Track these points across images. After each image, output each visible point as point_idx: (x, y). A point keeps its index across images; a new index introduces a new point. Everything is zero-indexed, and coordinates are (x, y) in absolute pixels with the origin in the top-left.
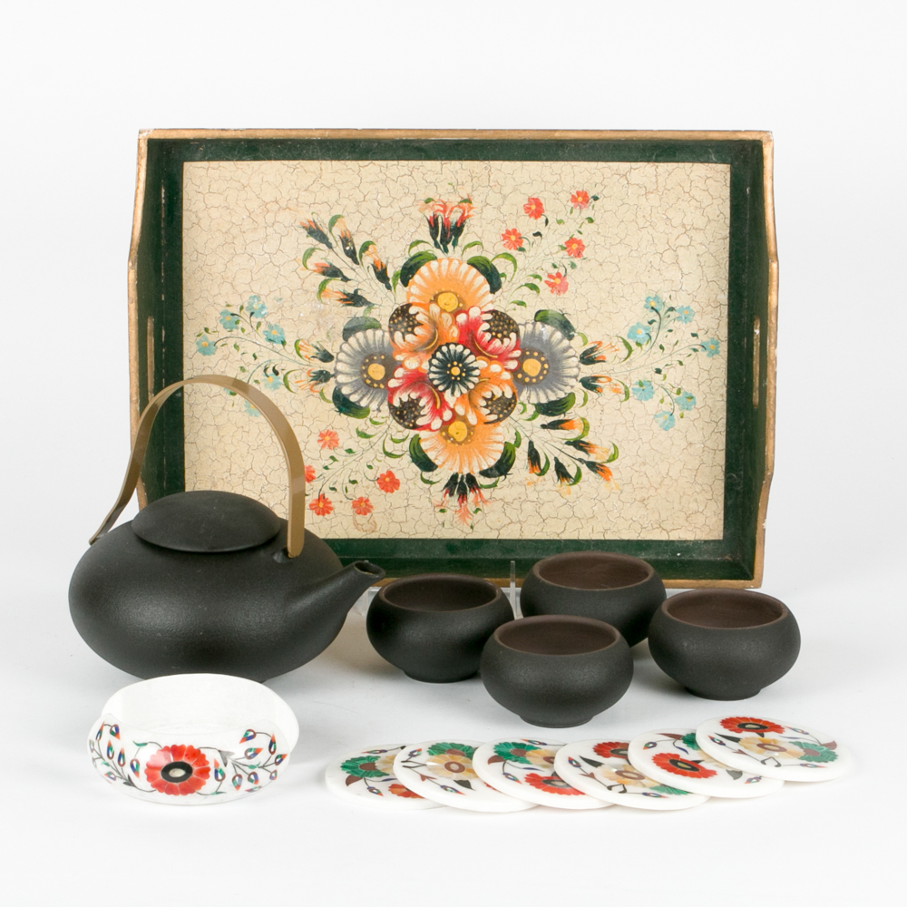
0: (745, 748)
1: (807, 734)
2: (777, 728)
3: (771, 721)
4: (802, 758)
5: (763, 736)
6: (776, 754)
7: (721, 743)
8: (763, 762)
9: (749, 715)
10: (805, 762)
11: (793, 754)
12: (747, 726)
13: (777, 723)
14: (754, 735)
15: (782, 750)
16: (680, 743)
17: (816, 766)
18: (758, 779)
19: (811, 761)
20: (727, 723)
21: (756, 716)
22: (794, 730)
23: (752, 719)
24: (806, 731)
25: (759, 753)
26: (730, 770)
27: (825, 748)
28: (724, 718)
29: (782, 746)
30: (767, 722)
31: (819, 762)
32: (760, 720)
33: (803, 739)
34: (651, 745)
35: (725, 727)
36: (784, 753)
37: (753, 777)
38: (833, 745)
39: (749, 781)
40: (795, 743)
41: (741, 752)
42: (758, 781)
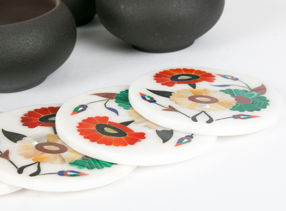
0: (176, 103)
1: (237, 79)
2: (208, 77)
3: (202, 70)
4: (234, 109)
5: (194, 87)
6: (208, 106)
7: (152, 101)
8: (194, 119)
9: (181, 66)
10: (237, 113)
11: (225, 104)
12: (179, 78)
13: (208, 71)
14: (186, 87)
15: (214, 100)
16: (112, 103)
17: (249, 117)
18: (190, 137)
19: (243, 111)
20: (160, 77)
21: (189, 66)
22: (224, 77)
23: (185, 70)
24: (235, 76)
25: (190, 108)
26: (160, 129)
27: (256, 94)
28: (158, 72)
29: (214, 96)
30: (199, 72)
31: (252, 110)
32: (192, 70)
33: (234, 86)
34: (81, 109)
35: (158, 81)
36: (216, 104)
37: (184, 136)
38: (262, 89)
39: (180, 142)
40: (226, 92)
41: (171, 109)
42: (189, 141)
